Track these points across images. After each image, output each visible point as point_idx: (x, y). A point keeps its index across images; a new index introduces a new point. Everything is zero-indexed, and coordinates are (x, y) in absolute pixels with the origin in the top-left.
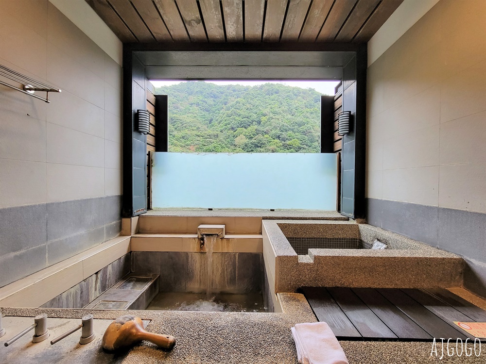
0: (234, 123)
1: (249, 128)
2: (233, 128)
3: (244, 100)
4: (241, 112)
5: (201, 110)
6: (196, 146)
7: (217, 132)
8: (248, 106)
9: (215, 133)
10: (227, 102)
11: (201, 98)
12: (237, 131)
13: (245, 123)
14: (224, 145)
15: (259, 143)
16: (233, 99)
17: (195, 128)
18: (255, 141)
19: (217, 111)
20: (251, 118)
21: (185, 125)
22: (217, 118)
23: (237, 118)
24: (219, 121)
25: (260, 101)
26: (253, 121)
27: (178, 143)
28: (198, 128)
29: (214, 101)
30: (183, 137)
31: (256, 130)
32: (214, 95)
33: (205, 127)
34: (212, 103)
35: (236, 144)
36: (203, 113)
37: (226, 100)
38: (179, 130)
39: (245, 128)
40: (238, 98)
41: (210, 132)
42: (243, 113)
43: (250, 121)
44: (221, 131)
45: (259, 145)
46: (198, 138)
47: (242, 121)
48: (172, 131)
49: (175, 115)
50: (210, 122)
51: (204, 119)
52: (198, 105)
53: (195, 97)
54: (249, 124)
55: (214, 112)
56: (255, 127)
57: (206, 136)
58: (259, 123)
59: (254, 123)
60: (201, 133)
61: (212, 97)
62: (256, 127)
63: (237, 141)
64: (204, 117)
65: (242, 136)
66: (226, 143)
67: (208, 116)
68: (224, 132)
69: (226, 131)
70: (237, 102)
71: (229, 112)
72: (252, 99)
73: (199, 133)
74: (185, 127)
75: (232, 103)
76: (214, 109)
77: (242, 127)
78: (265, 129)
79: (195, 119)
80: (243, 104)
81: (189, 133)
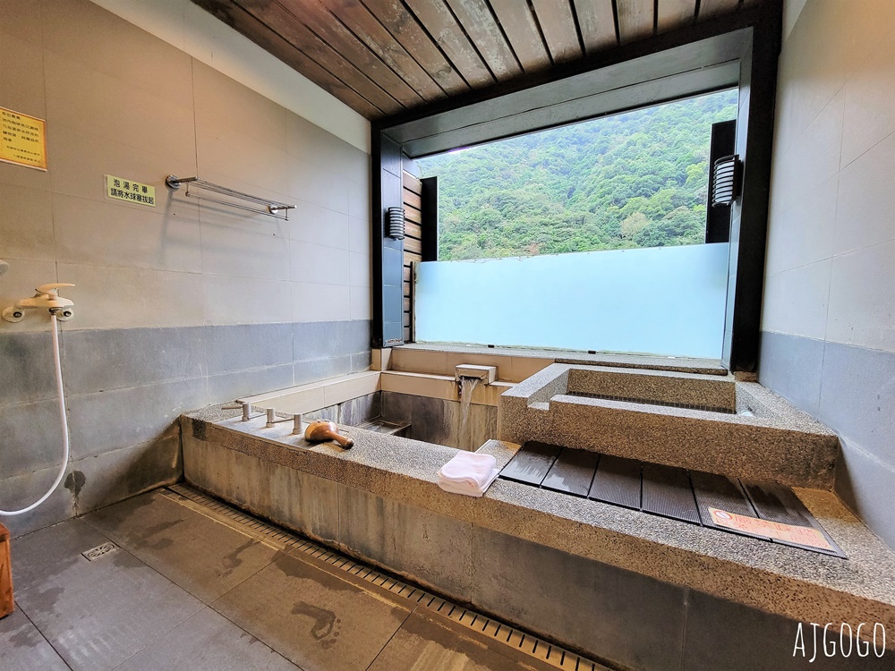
0: (620, 190)
1: (657, 196)
2: (617, 201)
3: (645, 136)
4: (639, 164)
5: (553, 173)
6: (541, 244)
7: (583, 213)
8: (656, 146)
9: (579, 214)
10: (606, 148)
11: (553, 149)
12: (627, 205)
13: (647, 186)
14: (596, 237)
15: (678, 226)
16: (620, 137)
17: (539, 211)
18: (670, 221)
19: (585, 171)
20: (663, 174)
21: (522, 206)
22: (584, 184)
23: (629, 178)
24: (588, 189)
25: (685, 131)
26: (666, 179)
27: (509, 242)
28: (546, 210)
29: (579, 150)
30: (517, 230)
31: (673, 197)
32: (580, 139)
33: (560, 205)
34: (575, 155)
35: (623, 232)
36: (557, 178)
37: (604, 145)
38: (511, 218)
39: (647, 196)
40: (631, 134)
41: (569, 213)
42: (643, 165)
43: (659, 179)
44: (592, 210)
45: (678, 230)
46: (545, 229)
47: (640, 183)
48: (500, 221)
49: (504, 191)
50: (570, 195)
51: (557, 191)
52: (546, 163)
53: (541, 151)
54: (657, 186)
55: (578, 173)
56: (671, 190)
57: (561, 224)
58: (682, 180)
59: (669, 182)
60: (550, 219)
61: (574, 143)
62: (673, 191)
63: (626, 226)
64: (558, 185)
65: (637, 214)
66: (601, 233)
67: (566, 182)
68: (598, 211)
69: (603, 208)
70: (629, 144)
71: (611, 168)
72: (666, 130)
73: (547, 220)
74: (521, 210)
75: (618, 147)
76: (577, 168)
77: (640, 195)
78: (696, 193)
79: (540, 193)
80: (644, 145)
81: (527, 220)
